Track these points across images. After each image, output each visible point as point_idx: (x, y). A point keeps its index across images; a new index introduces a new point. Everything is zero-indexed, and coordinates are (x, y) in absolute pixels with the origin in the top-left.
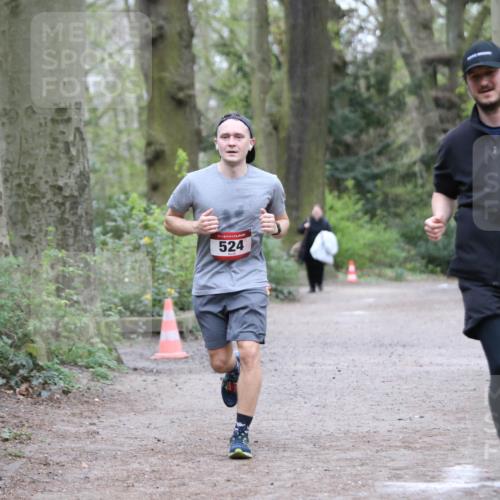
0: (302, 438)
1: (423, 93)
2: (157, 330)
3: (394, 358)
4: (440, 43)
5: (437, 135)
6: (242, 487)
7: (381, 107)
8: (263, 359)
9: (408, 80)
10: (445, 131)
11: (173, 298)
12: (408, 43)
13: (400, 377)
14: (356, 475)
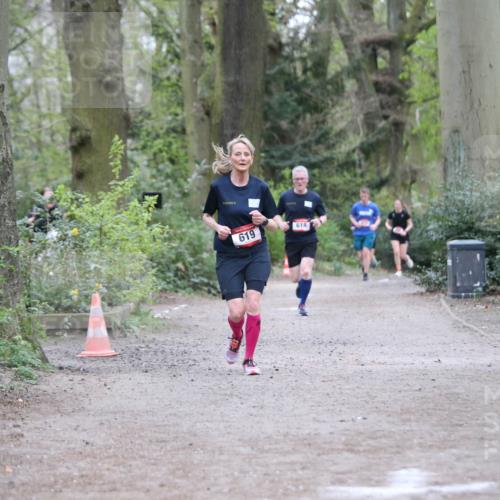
0: (240, 440)
1: (363, 76)
2: (84, 327)
3: (335, 357)
4: (381, 24)
5: (377, 122)
6: (176, 492)
7: (319, 91)
8: (196, 358)
9: (346, 63)
10: (386, 117)
11: (101, 293)
12: (347, 25)
13: (340, 377)
14: (297, 480)
